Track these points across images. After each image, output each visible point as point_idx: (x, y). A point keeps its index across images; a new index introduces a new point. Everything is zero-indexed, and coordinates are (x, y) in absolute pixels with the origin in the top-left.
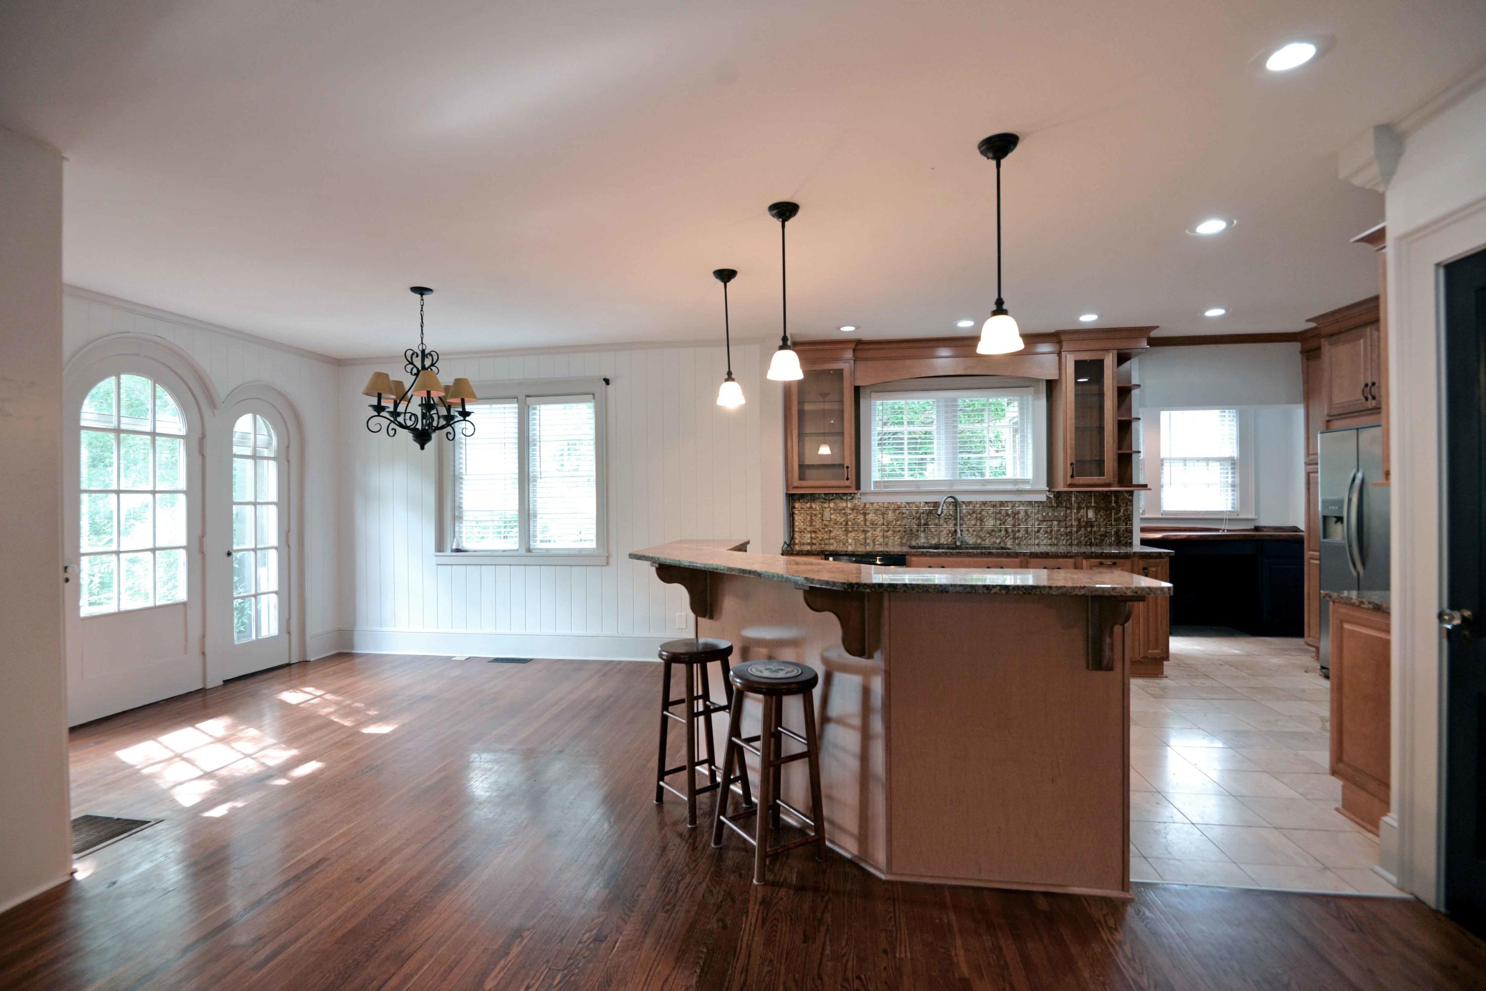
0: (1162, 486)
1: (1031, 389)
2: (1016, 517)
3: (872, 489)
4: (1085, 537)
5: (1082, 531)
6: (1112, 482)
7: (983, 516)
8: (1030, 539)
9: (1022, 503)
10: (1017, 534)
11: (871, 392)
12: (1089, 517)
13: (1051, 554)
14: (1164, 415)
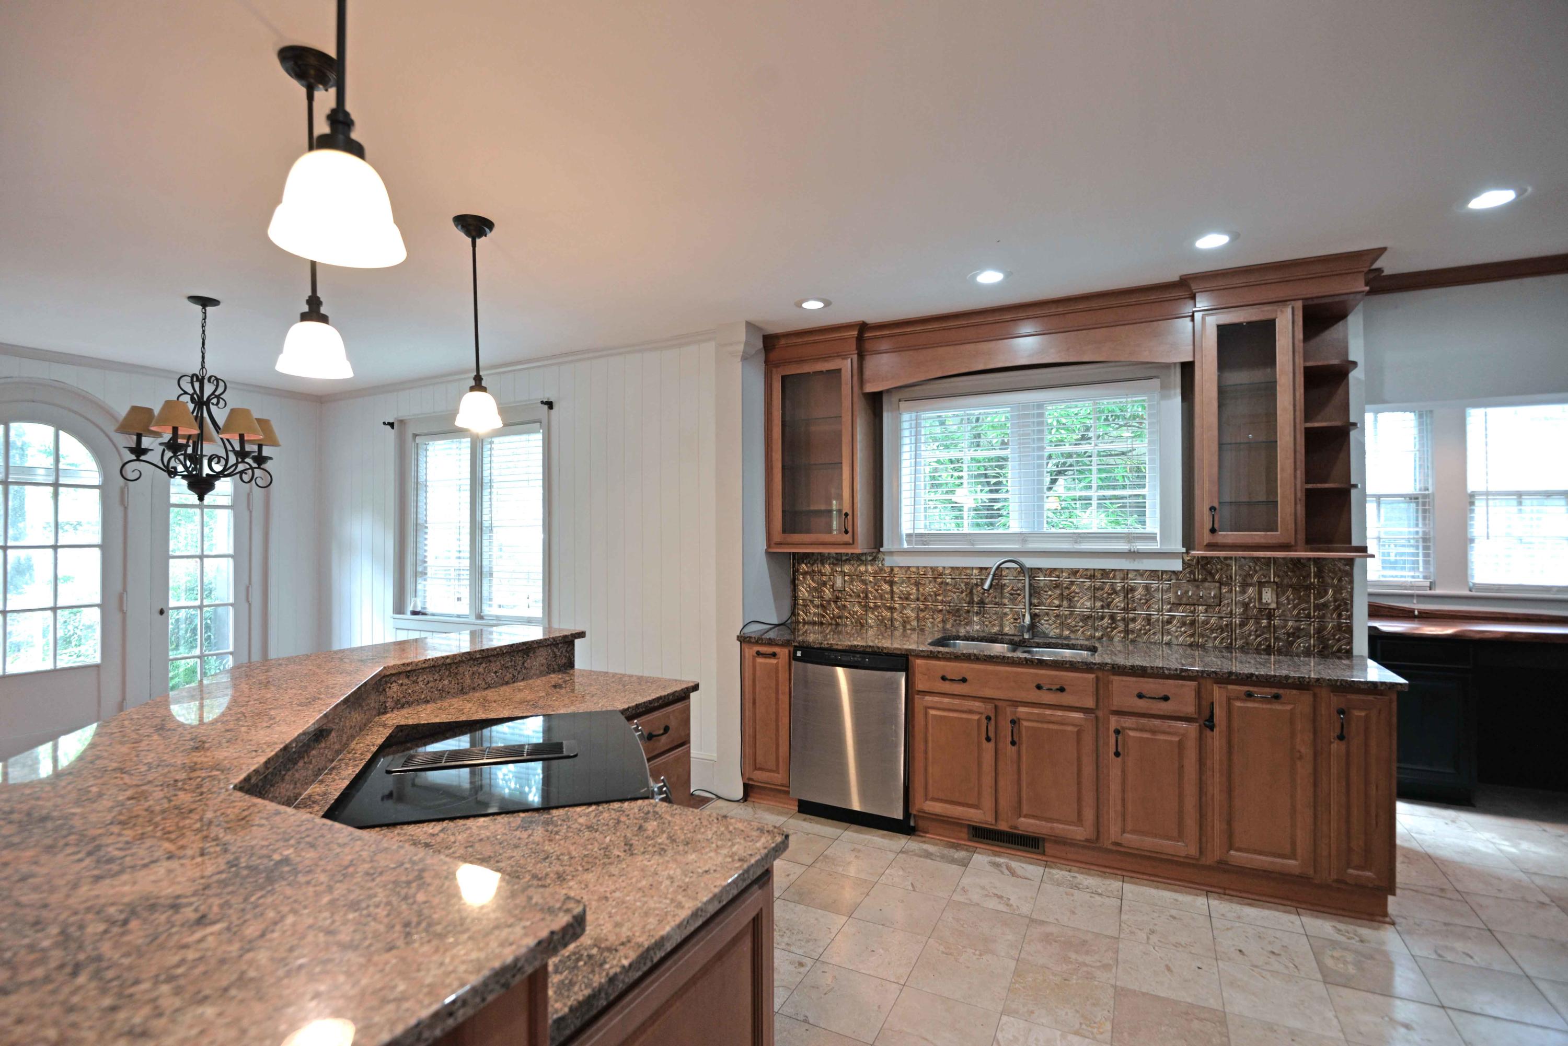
0: (1472, 541)
1: (1157, 382)
2: (1130, 596)
3: (905, 546)
4: (1257, 636)
5: (1251, 625)
6: (1293, 543)
7: (1074, 592)
8: (1154, 634)
9: (1140, 573)
10: (1131, 626)
11: (900, 400)
12: (1264, 601)
13: (1149, 671)
14: (1475, 417)
